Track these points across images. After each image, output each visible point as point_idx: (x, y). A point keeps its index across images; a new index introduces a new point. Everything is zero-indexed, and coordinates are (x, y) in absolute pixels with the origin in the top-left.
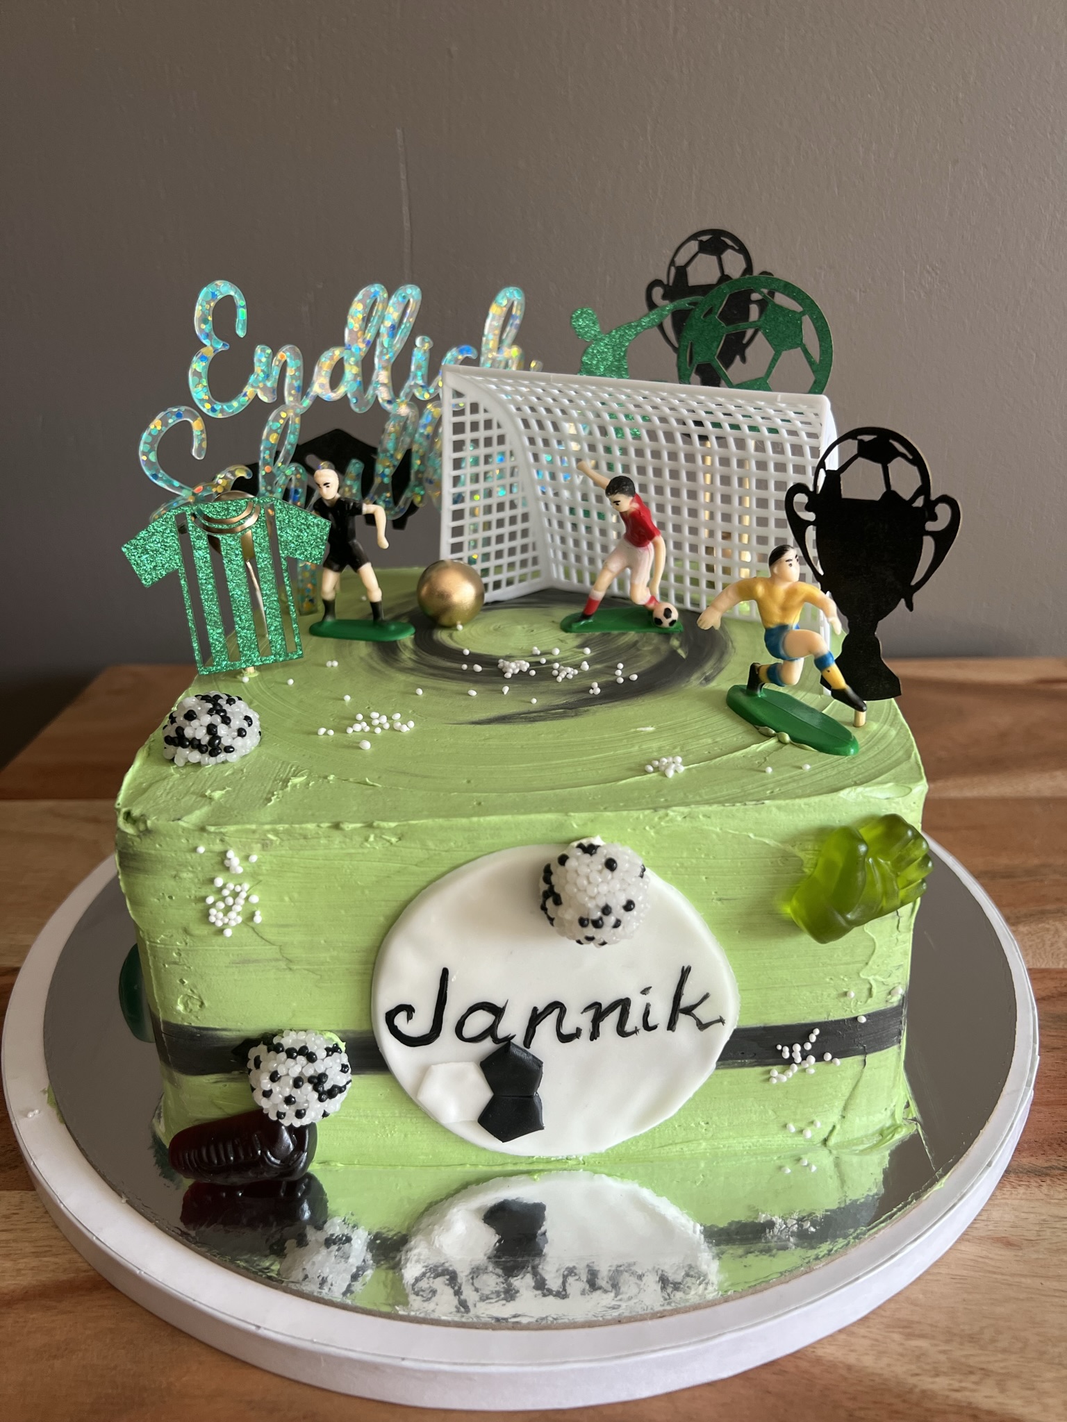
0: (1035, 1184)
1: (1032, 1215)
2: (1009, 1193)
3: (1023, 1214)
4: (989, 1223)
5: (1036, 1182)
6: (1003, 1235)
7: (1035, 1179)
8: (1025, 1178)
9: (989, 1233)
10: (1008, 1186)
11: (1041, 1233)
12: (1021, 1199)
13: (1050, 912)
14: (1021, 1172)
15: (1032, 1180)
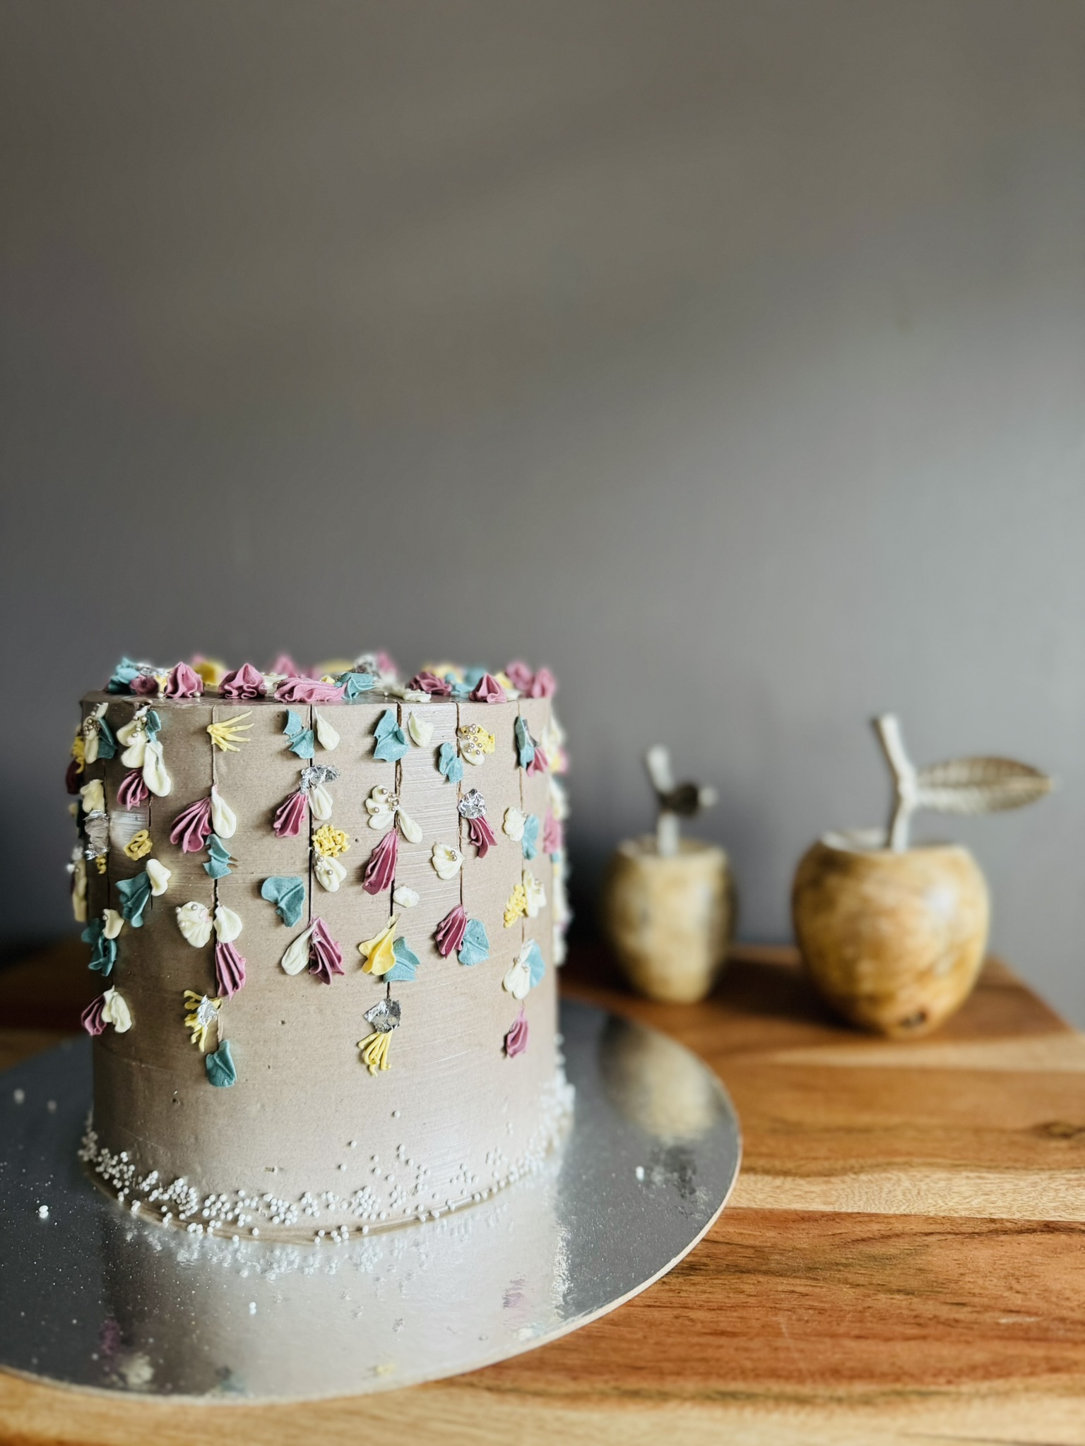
13: (896, 1164)
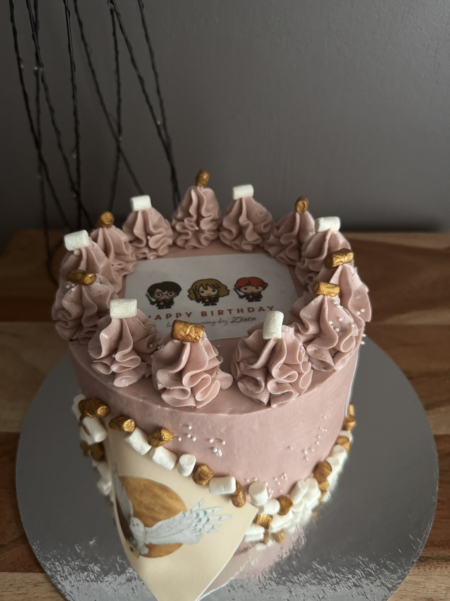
0: (444, 566)
1: (443, 585)
2: (433, 572)
3: (439, 584)
4: (425, 589)
5: (445, 565)
6: (431, 597)
7: (445, 563)
8: (440, 563)
9: (424, 595)
10: (433, 567)
11: (447, 595)
12: (438, 575)
14: (439, 559)
15: (443, 564)
